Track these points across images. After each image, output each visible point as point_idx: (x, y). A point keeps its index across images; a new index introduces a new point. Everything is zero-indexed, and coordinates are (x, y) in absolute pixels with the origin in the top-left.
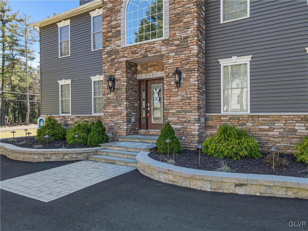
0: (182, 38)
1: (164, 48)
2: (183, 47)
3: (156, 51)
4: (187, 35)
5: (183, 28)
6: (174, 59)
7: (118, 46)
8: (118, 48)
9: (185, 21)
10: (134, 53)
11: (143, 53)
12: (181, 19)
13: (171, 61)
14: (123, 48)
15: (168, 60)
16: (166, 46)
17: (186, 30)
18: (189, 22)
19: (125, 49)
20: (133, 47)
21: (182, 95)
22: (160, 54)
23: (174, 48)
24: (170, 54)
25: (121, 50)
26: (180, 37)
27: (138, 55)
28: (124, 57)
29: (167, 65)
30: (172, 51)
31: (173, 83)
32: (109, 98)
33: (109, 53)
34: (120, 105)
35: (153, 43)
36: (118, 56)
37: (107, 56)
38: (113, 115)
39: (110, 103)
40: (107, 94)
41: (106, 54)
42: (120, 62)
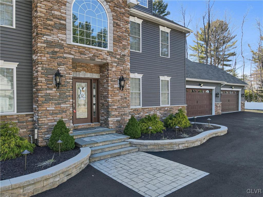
0: (122, 55)
1: (109, 58)
2: (122, 61)
3: (102, 58)
4: (124, 54)
5: (122, 48)
6: (116, 68)
7: (62, 40)
8: (62, 42)
9: (123, 44)
10: (81, 53)
11: (91, 56)
12: (121, 41)
13: (114, 69)
14: (70, 45)
15: (112, 68)
16: (110, 56)
17: (124, 50)
18: (126, 46)
19: (72, 46)
20: (81, 48)
21: (122, 95)
22: (106, 61)
23: (116, 60)
24: (114, 64)
25: (67, 45)
26: (120, 54)
27: (86, 56)
28: (70, 53)
29: (111, 72)
30: (115, 62)
31: (115, 86)
32: (49, 94)
33: (50, 44)
34: (65, 103)
35: (101, 51)
36: (62, 50)
37: (45, 45)
38: (56, 113)
39: (51, 99)
40: (46, 89)
41: (44, 43)
42: (66, 58)
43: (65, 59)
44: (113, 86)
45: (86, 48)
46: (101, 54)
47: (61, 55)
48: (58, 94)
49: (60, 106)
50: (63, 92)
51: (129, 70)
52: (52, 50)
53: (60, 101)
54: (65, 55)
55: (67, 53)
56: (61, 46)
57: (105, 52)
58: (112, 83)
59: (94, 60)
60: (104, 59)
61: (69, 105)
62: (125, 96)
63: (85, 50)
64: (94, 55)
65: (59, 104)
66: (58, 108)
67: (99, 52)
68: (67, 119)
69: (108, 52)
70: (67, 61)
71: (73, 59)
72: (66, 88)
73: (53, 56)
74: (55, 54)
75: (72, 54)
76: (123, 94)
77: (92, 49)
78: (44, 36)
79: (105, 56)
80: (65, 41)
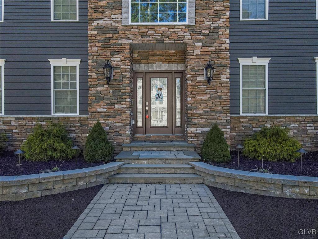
0: (212, 28)
1: (188, 36)
2: (213, 38)
3: (176, 38)
4: (218, 25)
5: (213, 17)
6: (201, 50)
7: (116, 22)
8: (117, 25)
9: (215, 9)
10: (142, 35)
11: (158, 37)
12: (211, 6)
13: (197, 52)
14: (126, 26)
15: (193, 50)
16: (191, 33)
17: (217, 19)
18: (221, 11)
19: (129, 28)
20: (142, 28)
21: (212, 93)
22: (182, 41)
23: (201, 37)
24: (196, 44)
25: (122, 28)
26: (209, 26)
27: (150, 39)
28: (126, 38)
29: (191, 57)
30: (199, 41)
31: (199, 78)
32: (100, 92)
33: (101, 30)
34: (119, 103)
35: (174, 27)
36: (117, 35)
37: (96, 32)
38: (108, 116)
39: (102, 99)
40: (97, 86)
41: (94, 30)
42: (121, 44)
43: (120, 47)
44: (195, 78)
45: (150, 27)
46: (174, 32)
47: (115, 41)
48: (111, 91)
49: (113, 107)
50: (117, 88)
51: (227, 50)
52: (104, 37)
53: (114, 101)
54: (120, 41)
55: (122, 38)
56: (115, 30)
57: (181, 27)
58: (192, 73)
59: (163, 42)
60: (179, 39)
61: (125, 106)
62: (218, 94)
63: (147, 30)
64: (162, 35)
65: (113, 104)
66: (111, 110)
67: (171, 30)
68: (123, 125)
69: (187, 27)
70: (122, 48)
71: (130, 44)
72: (121, 83)
73: (106, 43)
74: (107, 41)
75: (130, 39)
76: (215, 90)
77: (158, 27)
78: (95, 22)
79: (181, 34)
80: (121, 22)
